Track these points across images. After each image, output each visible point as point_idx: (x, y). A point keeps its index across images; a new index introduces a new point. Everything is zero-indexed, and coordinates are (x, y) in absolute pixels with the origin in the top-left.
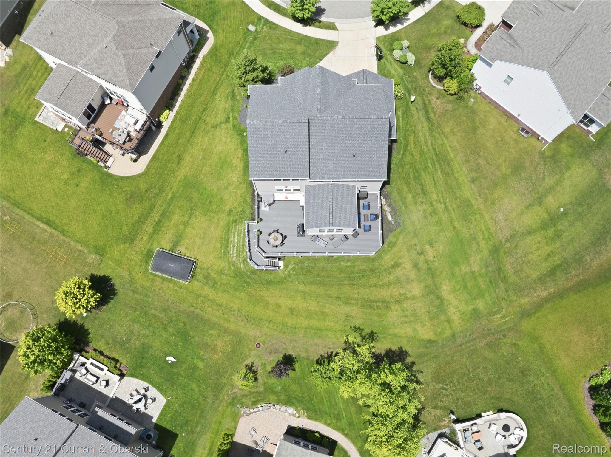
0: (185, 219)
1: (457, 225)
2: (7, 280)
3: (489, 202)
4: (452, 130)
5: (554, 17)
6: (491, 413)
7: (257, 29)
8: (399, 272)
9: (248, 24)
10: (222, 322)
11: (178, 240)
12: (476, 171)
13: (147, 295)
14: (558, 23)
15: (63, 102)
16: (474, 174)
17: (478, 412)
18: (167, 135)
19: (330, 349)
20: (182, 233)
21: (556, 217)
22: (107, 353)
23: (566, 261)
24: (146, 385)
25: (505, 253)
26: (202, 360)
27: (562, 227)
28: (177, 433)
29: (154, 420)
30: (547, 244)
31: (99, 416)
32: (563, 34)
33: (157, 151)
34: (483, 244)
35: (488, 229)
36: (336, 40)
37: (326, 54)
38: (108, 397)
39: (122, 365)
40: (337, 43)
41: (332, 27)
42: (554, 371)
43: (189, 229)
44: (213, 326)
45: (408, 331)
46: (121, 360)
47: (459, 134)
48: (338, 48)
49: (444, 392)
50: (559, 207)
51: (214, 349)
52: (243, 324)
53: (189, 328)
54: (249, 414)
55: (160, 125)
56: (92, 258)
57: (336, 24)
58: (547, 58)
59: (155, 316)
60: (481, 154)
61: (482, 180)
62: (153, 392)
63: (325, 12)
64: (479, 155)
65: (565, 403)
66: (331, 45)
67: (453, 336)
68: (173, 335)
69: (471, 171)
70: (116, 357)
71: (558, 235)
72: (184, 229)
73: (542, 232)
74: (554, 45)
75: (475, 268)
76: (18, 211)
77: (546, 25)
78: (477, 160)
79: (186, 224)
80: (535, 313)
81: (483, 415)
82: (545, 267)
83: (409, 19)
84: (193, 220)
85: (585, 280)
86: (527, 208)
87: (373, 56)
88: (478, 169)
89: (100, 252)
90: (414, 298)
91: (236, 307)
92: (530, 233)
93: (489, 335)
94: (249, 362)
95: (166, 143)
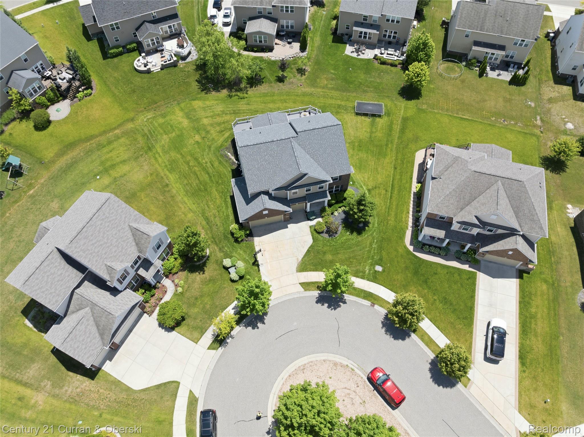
0: (373, 135)
1: (179, 156)
2: (469, 88)
3: (155, 174)
4: (185, 216)
5: (96, 261)
6: (155, 71)
7: (374, 268)
8: (218, 129)
9: (384, 271)
10: (327, 91)
11: (373, 124)
12: (165, 191)
13: (379, 96)
14: (95, 252)
15: (488, 148)
16: (167, 189)
17: (162, 71)
18: (411, 178)
19: (257, 90)
20: (372, 127)
21: (103, 173)
22: (389, 66)
23: (98, 150)
24: (359, 57)
25: (143, 148)
26: (332, 73)
27: (99, 167)
28: (333, 44)
29: (348, 45)
30: (112, 157)
31: (375, 30)
32: (92, 235)
33: (413, 167)
34: (159, 150)
35: (156, 159)
36: (299, 274)
37: (304, 257)
38: (378, 49)
39: (377, 63)
40: (297, 271)
41: (306, 286)
42: (114, 96)
43: (369, 130)
44: (332, 89)
45: (208, 103)
46: (379, 65)
47: (180, 213)
48: (294, 266)
49: (184, 78)
50: (100, 179)
51: (327, 79)
52: (314, 92)
53: (346, 85)
54: (296, 53)
55: (418, 182)
56: (424, 107)
57: (303, 290)
58: (110, 210)
59: (369, 88)
60: (161, 203)
61: (160, 187)
62: (355, 55)
63: (316, 300)
64: (163, 201)
65: (108, 83)
66: (303, 267)
67: (179, 104)
68: (355, 81)
69: (169, 191)
70: (382, 66)
71: (102, 163)
72: (371, 130)
73: (115, 163)
74: (101, 224)
75: (165, 137)
76: (489, 123)
77: (105, 253)
78: (165, 198)
79: (371, 132)
80: (124, 121)
81: (160, 70)
82: (115, 144)
83: (233, 309)
84: (368, 135)
85: (86, 142)
86: (125, 175)
87: (262, 264)
88: (163, 193)
89: (420, 110)
90: (207, 117)
91: (322, 99)
92: (124, 161)
93: (156, 107)
94: (304, 77)
95: (409, 174)
